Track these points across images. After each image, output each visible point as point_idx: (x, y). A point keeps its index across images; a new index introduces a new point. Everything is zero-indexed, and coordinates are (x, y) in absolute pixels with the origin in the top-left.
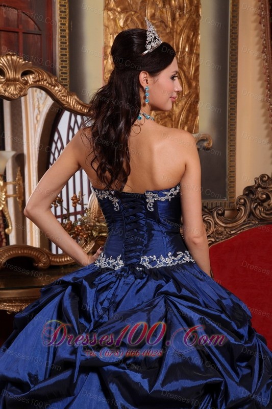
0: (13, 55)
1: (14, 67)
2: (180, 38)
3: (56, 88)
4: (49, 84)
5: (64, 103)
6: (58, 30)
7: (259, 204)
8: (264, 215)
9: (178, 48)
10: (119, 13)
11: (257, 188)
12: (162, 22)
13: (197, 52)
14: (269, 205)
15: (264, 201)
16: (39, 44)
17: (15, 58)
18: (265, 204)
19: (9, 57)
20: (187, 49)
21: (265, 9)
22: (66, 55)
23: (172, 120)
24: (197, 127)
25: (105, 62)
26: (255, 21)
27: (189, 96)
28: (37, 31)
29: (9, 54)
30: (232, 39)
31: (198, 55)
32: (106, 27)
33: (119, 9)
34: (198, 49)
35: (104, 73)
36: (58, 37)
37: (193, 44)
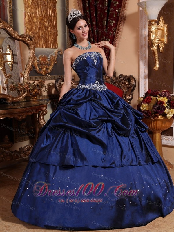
2: (50, 10)
3: (10, 29)
4: (8, 27)
5: (13, 35)
6: (8, 5)
9: (50, 14)
12: (44, 3)
22: (11, 15)
23: (49, 43)
24: (57, 46)
25: (25, 19)
26: (74, 5)
27: (54, 34)
31: (56, 17)
32: (25, 4)
34: (56, 15)
35: (25, 23)
36: (8, 8)
37: (55, 13)
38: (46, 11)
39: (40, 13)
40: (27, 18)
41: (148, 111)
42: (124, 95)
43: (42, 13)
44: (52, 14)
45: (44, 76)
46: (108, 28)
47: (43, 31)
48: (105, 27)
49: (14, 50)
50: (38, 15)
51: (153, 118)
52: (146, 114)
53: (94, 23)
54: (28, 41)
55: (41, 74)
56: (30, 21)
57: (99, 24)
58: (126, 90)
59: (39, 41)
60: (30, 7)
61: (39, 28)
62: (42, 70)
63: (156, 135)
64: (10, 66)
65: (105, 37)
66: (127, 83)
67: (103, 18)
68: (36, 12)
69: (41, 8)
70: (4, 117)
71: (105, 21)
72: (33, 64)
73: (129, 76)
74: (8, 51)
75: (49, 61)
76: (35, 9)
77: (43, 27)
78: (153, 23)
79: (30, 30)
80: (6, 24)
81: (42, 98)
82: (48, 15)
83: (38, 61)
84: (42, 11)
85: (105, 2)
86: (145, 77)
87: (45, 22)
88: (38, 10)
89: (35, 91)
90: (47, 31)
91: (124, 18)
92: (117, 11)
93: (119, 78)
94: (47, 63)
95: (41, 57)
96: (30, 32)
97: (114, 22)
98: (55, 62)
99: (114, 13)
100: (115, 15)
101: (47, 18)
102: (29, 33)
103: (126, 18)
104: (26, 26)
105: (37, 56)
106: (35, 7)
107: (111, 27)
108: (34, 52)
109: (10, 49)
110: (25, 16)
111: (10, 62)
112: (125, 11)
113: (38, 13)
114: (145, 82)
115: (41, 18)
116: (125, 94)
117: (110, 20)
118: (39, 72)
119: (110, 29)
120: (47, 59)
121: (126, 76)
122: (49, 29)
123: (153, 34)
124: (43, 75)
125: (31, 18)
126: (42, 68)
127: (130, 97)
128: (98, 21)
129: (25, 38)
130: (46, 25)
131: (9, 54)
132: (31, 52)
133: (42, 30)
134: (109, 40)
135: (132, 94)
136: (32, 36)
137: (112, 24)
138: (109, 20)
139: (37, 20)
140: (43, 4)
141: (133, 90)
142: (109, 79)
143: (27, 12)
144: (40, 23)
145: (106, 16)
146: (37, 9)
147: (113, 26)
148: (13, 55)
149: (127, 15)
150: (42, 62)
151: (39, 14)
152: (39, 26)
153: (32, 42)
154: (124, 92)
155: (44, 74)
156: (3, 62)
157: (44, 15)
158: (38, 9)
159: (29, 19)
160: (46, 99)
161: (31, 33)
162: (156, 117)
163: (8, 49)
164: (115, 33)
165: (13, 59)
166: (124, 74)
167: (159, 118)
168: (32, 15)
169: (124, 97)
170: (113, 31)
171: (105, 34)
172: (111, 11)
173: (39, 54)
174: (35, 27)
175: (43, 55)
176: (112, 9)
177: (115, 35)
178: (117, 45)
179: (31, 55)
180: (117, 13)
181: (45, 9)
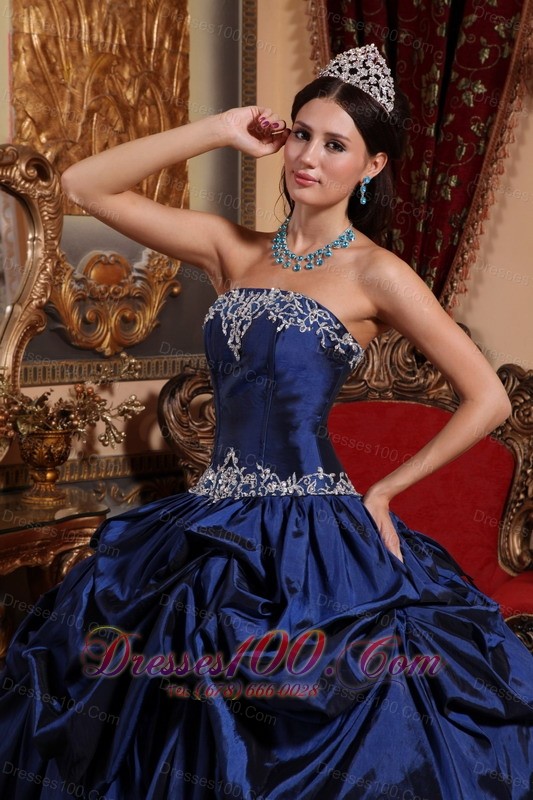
2: (154, 20)
9: (150, 41)
13: (186, 51)
20: (167, 45)
25: (15, 66)
30: (247, 25)
31: (186, 57)
34: (186, 45)
35: (13, 90)
37: (176, 32)
38: (128, 26)
39: (98, 36)
40: (23, 63)
42: (519, 478)
43: (105, 36)
44: (161, 42)
45: (108, 358)
46: (451, 117)
47: (108, 131)
48: (433, 113)
50: (86, 49)
54: (27, 180)
55: (92, 352)
56: (43, 78)
60: (45, 7)
61: (90, 113)
62: (101, 328)
65: (434, 166)
67: (426, 67)
68: (76, 29)
69: (104, 10)
71: (434, 81)
72: (49, 302)
75: (139, 284)
76: (71, 14)
77: (111, 109)
79: (39, 127)
81: (94, 476)
82: (140, 48)
83: (79, 281)
84: (110, 27)
87: (122, 81)
88: (84, 22)
89: (50, 442)
90: (132, 129)
92: (499, 28)
94: (126, 291)
95: (98, 261)
96: (39, 132)
98: (174, 285)
99: (483, 40)
100: (486, 55)
101: (132, 59)
102: (33, 140)
104: (15, 104)
105: (76, 257)
107: (465, 114)
108: (58, 237)
110: (15, 54)
113: (85, 37)
115: (104, 61)
116: (524, 472)
117: (458, 80)
118: (83, 339)
119: (461, 127)
120: (129, 272)
124: (101, 356)
125: (48, 60)
126: (100, 318)
129: (11, 165)
130: (129, 95)
132: (41, 237)
133: (108, 123)
134: (453, 184)
136: (47, 155)
137: (469, 100)
138: (454, 75)
139: (77, 72)
142: (445, 387)
143: (26, 30)
144: (97, 89)
145: (441, 54)
146: (83, 15)
147: (473, 111)
150: (102, 287)
151: (91, 41)
152: (88, 101)
153: (46, 188)
154: (520, 461)
155: (108, 352)
157: (120, 46)
158: (89, 12)
159: (37, 69)
160: (114, 479)
161: (43, 140)
164: (486, 144)
168: (50, 46)
169: (521, 485)
170: (472, 138)
171: (430, 153)
172: (468, 32)
173: (86, 250)
174: (66, 108)
175: (108, 254)
176: (474, 17)
177: (483, 156)
178: (493, 210)
179: (40, 252)
180: (501, 41)
181: (123, 17)
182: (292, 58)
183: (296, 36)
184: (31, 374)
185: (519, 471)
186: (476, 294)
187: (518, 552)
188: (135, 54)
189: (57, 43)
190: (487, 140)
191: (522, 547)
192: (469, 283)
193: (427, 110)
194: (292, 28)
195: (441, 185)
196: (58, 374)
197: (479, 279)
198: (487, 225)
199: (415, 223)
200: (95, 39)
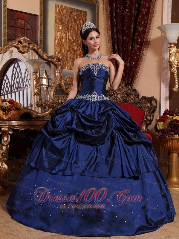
0: (25, 37)
1: (25, 41)
3: (39, 50)
4: (37, 48)
5: (42, 56)
6: (39, 29)
7: (110, 96)
8: (112, 100)
9: (79, 39)
10: (60, 24)
11: (110, 90)
14: (114, 97)
15: (112, 95)
16: (31, 34)
17: (25, 38)
18: (113, 96)
19: (23, 37)
21: (109, 27)
22: (42, 38)
25: (55, 42)
28: (31, 29)
29: (24, 36)
32: (56, 29)
33: (60, 23)
35: (54, 46)
36: (39, 31)
39: (70, 38)
40: (57, 42)
41: (163, 129)
42: (145, 116)
43: (71, 38)
46: (133, 52)
47: (71, 54)
48: (130, 51)
49: (49, 75)
50: (68, 40)
51: (169, 137)
52: (161, 132)
53: (120, 48)
54: (56, 62)
55: (67, 94)
56: (60, 44)
57: (125, 48)
58: (147, 111)
59: (68, 63)
60: (61, 32)
61: (68, 51)
62: (69, 90)
63: (173, 155)
64: (45, 89)
65: (130, 61)
66: (149, 105)
67: (129, 43)
69: (71, 33)
70: (25, 128)
71: (130, 45)
72: (60, 84)
73: (150, 98)
74: (44, 75)
76: (65, 33)
77: (72, 50)
78: (173, 45)
80: (36, 46)
82: (77, 40)
83: (65, 81)
84: (72, 36)
85: (131, 28)
86: (166, 99)
87: (74, 46)
88: (67, 35)
90: (75, 54)
91: (148, 43)
92: (142, 36)
93: (141, 100)
95: (69, 77)
96: (59, 54)
97: (138, 46)
99: (139, 38)
100: (139, 40)
101: (76, 42)
103: (150, 43)
104: (55, 49)
105: (65, 76)
106: (65, 31)
107: (136, 51)
108: (62, 72)
109: (46, 74)
110: (55, 40)
111: (45, 85)
112: (149, 36)
113: (67, 38)
114: (166, 103)
115: (71, 42)
116: (146, 115)
117: (134, 45)
118: (66, 91)
119: (135, 53)
121: (148, 98)
122: (78, 53)
123: (172, 56)
125: (61, 41)
126: (69, 88)
127: (150, 118)
128: (124, 45)
129: (54, 59)
130: (75, 48)
131: (45, 78)
132: (59, 72)
133: (71, 53)
135: (153, 115)
136: (60, 58)
137: (136, 48)
138: (134, 44)
139: (66, 43)
140: (73, 29)
141: (154, 111)
142: (132, 100)
143: (57, 36)
144: (69, 47)
145: (131, 40)
146: (67, 34)
147: (137, 50)
148: (48, 79)
149: (151, 40)
150: (69, 82)
151: (68, 38)
152: (68, 49)
153: (60, 63)
154: (146, 113)
156: (38, 85)
157: (74, 39)
159: (59, 42)
161: (59, 55)
162: (172, 136)
163: (44, 74)
165: (48, 82)
166: (147, 96)
167: (174, 137)
168: (61, 39)
169: (146, 117)
170: (137, 55)
171: (129, 58)
172: (136, 36)
173: (67, 75)
174: (64, 50)
175: (71, 76)
176: (137, 34)
177: (139, 59)
178: (141, 68)
179: (58, 74)
180: (142, 38)
181: (74, 34)
182: (105, 44)
183: (106, 39)
184: (56, 97)
185: (145, 115)
186: (138, 84)
187: (145, 129)
188: (76, 41)
189: (63, 39)
190: (140, 55)
191: (146, 129)
192: (137, 82)
193: (129, 51)
194: (105, 38)
195: (131, 64)
196: (61, 97)
197: (138, 81)
198: (140, 71)
199: (127, 71)
200: (69, 38)
